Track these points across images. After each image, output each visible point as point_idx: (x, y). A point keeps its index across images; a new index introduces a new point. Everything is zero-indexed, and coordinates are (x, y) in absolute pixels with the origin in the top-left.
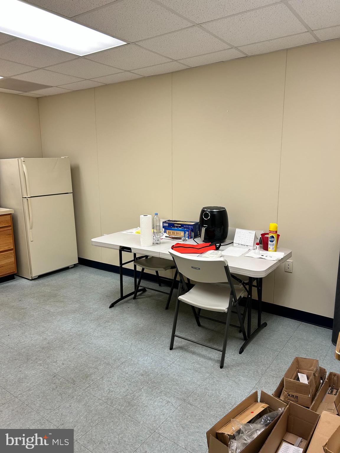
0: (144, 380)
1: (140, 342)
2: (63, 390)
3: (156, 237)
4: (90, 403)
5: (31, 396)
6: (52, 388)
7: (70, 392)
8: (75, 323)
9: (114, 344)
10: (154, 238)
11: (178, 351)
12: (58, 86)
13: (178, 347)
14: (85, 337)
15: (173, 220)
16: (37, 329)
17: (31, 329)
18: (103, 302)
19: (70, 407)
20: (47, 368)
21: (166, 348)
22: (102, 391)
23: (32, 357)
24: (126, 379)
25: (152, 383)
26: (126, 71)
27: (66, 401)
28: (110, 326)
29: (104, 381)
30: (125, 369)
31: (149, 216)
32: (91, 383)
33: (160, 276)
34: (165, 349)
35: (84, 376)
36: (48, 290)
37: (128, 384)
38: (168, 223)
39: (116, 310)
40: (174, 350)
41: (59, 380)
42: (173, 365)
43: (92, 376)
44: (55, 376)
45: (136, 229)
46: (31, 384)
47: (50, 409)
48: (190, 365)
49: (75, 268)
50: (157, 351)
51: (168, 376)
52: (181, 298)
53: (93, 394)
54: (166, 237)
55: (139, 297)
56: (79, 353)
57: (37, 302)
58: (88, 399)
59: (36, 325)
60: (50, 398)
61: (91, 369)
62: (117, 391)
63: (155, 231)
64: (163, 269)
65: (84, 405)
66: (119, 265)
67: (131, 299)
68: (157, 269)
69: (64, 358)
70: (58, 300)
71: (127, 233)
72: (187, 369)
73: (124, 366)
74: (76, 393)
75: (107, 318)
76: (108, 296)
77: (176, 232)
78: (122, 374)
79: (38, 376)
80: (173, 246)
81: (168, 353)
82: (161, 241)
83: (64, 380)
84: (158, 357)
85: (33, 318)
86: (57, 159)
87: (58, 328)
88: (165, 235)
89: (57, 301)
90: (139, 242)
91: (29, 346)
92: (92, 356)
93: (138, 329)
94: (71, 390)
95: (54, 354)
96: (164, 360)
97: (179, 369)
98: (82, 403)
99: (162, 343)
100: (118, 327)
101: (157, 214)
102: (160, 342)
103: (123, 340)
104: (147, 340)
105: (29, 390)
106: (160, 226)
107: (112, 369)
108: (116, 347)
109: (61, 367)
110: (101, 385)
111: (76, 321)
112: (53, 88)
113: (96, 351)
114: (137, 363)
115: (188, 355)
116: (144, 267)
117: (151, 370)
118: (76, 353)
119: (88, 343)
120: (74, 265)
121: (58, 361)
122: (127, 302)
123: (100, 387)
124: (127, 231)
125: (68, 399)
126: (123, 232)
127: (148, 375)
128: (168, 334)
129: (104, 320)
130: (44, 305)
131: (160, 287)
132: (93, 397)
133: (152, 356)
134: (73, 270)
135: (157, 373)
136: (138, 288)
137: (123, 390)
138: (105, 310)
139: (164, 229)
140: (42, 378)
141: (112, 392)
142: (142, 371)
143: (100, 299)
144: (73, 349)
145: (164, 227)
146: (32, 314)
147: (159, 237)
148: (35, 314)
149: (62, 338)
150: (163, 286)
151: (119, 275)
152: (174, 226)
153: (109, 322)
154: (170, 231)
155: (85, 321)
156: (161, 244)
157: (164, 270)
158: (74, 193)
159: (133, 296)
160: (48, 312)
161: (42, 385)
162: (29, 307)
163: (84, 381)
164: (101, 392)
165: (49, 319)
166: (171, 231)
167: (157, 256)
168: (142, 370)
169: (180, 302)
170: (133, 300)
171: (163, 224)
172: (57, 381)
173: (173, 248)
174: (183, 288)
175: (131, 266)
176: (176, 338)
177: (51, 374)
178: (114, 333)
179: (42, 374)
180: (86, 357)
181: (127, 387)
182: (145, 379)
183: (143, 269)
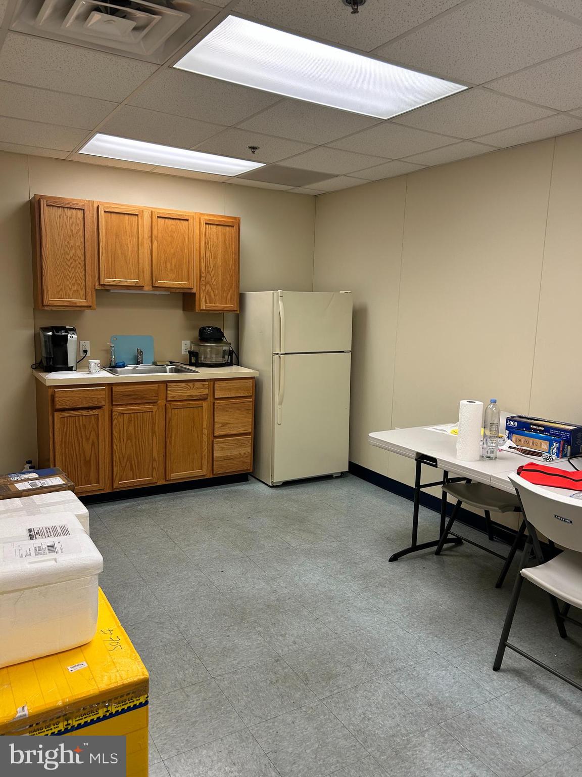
0: (433, 715)
1: (436, 638)
2: (287, 690)
3: (489, 444)
4: (327, 728)
5: (236, 684)
6: (270, 679)
7: (297, 696)
8: (326, 575)
9: (386, 630)
10: (485, 445)
11: (509, 677)
12: (348, 173)
13: (512, 670)
14: (338, 604)
15: (530, 416)
16: (265, 572)
17: (257, 569)
18: (380, 548)
19: (293, 725)
20: (269, 642)
21: (486, 664)
22: (351, 712)
23: (249, 616)
24: (399, 703)
25: (448, 727)
26: (464, 140)
27: (288, 711)
28: (385, 594)
29: (358, 695)
30: (399, 684)
31: (477, 403)
32: (335, 692)
33: (492, 521)
34: (483, 665)
35: (324, 674)
36: (294, 509)
37: (400, 714)
38: (518, 422)
39: (401, 567)
40: (501, 673)
41: (284, 668)
42: (496, 704)
43: (338, 678)
44: (278, 660)
45: (454, 425)
46: (238, 663)
47: (261, 717)
48: (533, 713)
49: (342, 479)
50: (466, 666)
51: (482, 723)
52: (527, 572)
53: (335, 713)
54: (510, 447)
55: (447, 552)
56: (323, 630)
57: (274, 525)
58: (325, 720)
59: (264, 564)
60: (263, 697)
61: (339, 666)
62: (377, 721)
63: (488, 433)
64: (497, 509)
65: (316, 728)
66: (414, 485)
67: (431, 553)
68: (488, 508)
69: (297, 633)
70: (305, 529)
71: (435, 430)
72: (525, 720)
73: (399, 677)
74: (307, 701)
75: (383, 579)
76: (390, 540)
77: (531, 440)
78: (393, 692)
79: (251, 653)
80: (522, 467)
81: (489, 675)
82: (499, 454)
83: (291, 670)
84: (467, 679)
85: (262, 551)
86: (333, 294)
87: (297, 578)
88: (509, 443)
89: (304, 531)
90: (454, 452)
91: (248, 598)
92: (345, 642)
93: (436, 614)
94: (299, 693)
95: (284, 620)
96: (479, 688)
97: (506, 714)
98: (314, 724)
99: (479, 653)
100: (400, 600)
101: (495, 402)
102: (474, 649)
103: (405, 626)
104: (450, 638)
105: (235, 673)
106: (498, 425)
107: (375, 676)
108: (389, 636)
109: (290, 647)
110: (351, 701)
111: (330, 571)
112: (339, 177)
113: (352, 635)
114: (425, 678)
115: (531, 692)
116: (461, 499)
117: (449, 699)
118: (319, 629)
119: (342, 616)
120: (342, 473)
121: (287, 635)
122: (422, 557)
123: (349, 704)
124: (435, 427)
125: (292, 709)
126: (428, 429)
127: (441, 709)
128: (493, 637)
129: (377, 582)
130: (283, 532)
131: (491, 542)
132: (334, 719)
133: (455, 673)
134: (338, 481)
135: (461, 709)
136: (447, 534)
137: (390, 723)
138: (380, 563)
139: (507, 432)
140: (257, 658)
141: (368, 720)
142: (430, 697)
143: (375, 542)
144: (316, 620)
145: (508, 428)
146: (262, 544)
147: (494, 445)
148: (266, 544)
149: (301, 596)
150: (497, 541)
151: (414, 503)
152: (529, 429)
153: (385, 587)
154: (519, 437)
155: (344, 576)
156: (497, 460)
157: (500, 510)
158: (353, 352)
159: (435, 548)
160: (288, 546)
161: (255, 670)
162: (260, 531)
163: (324, 684)
164: (350, 714)
165: (286, 558)
166: (523, 438)
167: (486, 481)
168: (432, 694)
169: (523, 580)
170: (435, 557)
171: (507, 422)
172: (281, 671)
173: (521, 471)
174: (532, 553)
175: (436, 492)
176: (508, 650)
177: (273, 655)
178: (391, 608)
179: (260, 651)
180: (334, 640)
181: (398, 719)
182: (435, 713)
183: (459, 503)
